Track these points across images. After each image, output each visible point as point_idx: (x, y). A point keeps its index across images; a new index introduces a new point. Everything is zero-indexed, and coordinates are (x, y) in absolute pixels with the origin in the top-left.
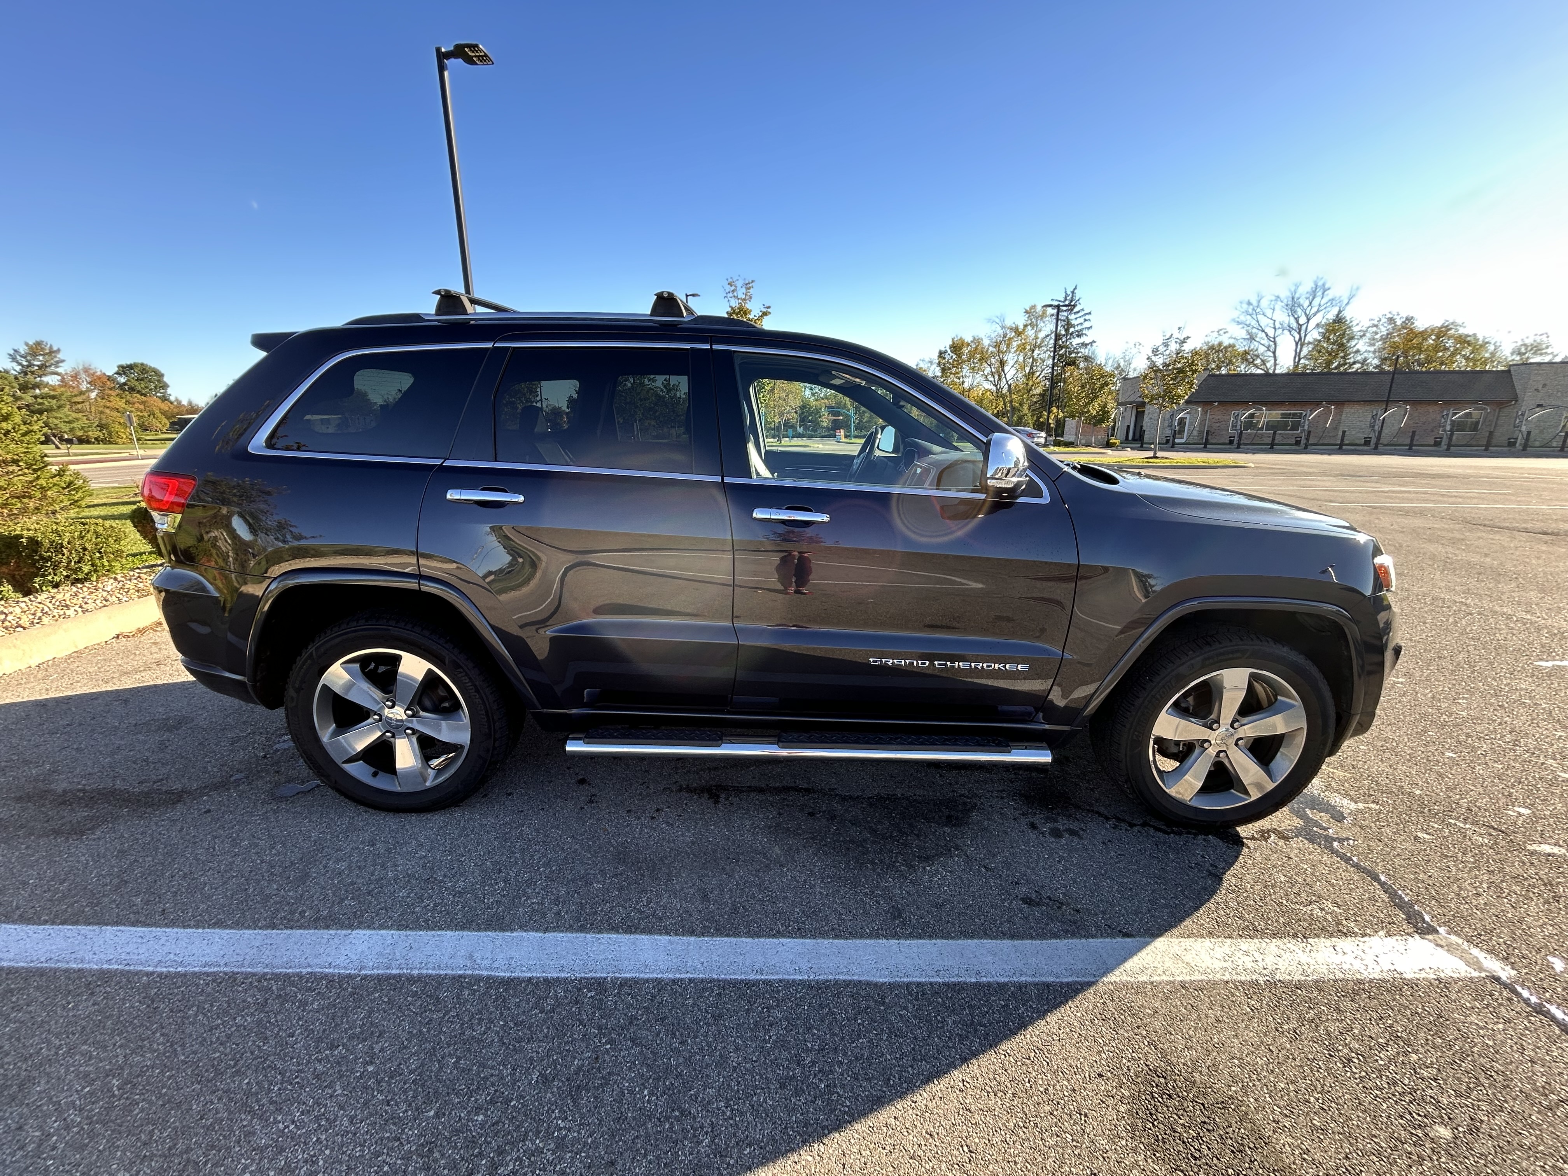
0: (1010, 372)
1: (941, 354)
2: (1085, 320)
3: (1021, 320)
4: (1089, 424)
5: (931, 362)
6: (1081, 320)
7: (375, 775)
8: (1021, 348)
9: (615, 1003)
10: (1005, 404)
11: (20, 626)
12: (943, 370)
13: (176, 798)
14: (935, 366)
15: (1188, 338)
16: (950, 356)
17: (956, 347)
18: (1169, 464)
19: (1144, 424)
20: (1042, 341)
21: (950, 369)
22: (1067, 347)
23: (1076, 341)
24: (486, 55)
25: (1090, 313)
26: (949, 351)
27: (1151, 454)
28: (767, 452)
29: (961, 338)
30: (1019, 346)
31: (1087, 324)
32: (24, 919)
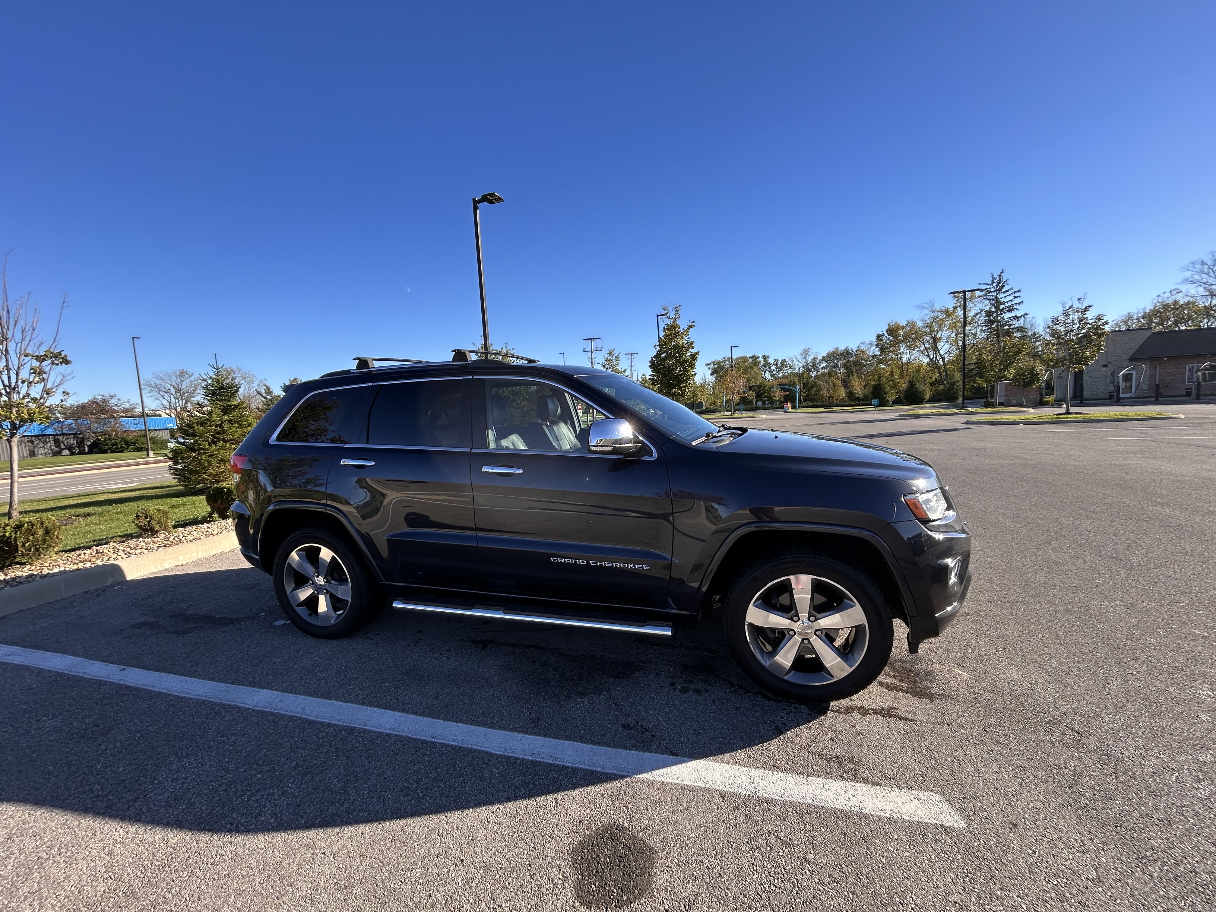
0: (943, 347)
1: (879, 337)
2: (1015, 297)
3: (950, 303)
4: (1018, 386)
5: (871, 344)
6: (1011, 297)
7: (310, 615)
8: (953, 327)
9: (352, 740)
10: (940, 373)
11: (212, 534)
12: (882, 350)
13: (230, 621)
14: (873, 348)
15: (1090, 306)
16: (887, 338)
17: (892, 331)
18: (1081, 419)
19: (1084, 382)
20: (973, 319)
21: (887, 348)
22: (998, 321)
23: (1007, 316)
24: (499, 198)
25: (1019, 291)
26: (886, 335)
27: (1063, 410)
28: (581, 430)
29: (896, 323)
30: (950, 324)
31: (1017, 300)
32: (145, 668)
